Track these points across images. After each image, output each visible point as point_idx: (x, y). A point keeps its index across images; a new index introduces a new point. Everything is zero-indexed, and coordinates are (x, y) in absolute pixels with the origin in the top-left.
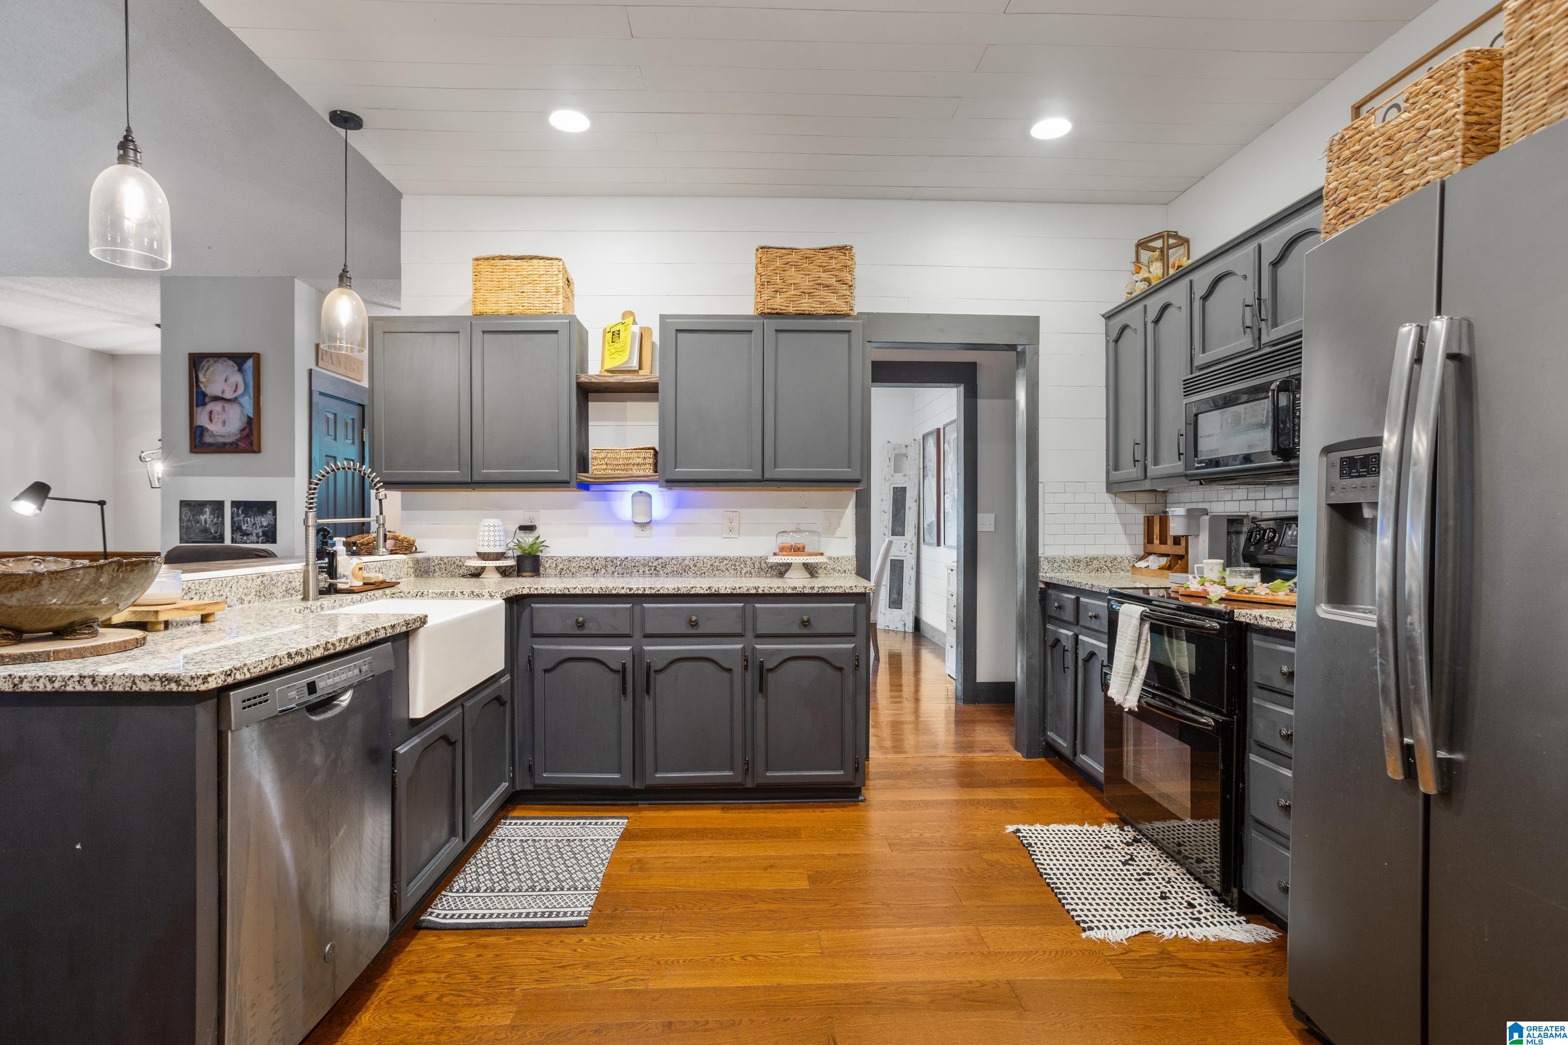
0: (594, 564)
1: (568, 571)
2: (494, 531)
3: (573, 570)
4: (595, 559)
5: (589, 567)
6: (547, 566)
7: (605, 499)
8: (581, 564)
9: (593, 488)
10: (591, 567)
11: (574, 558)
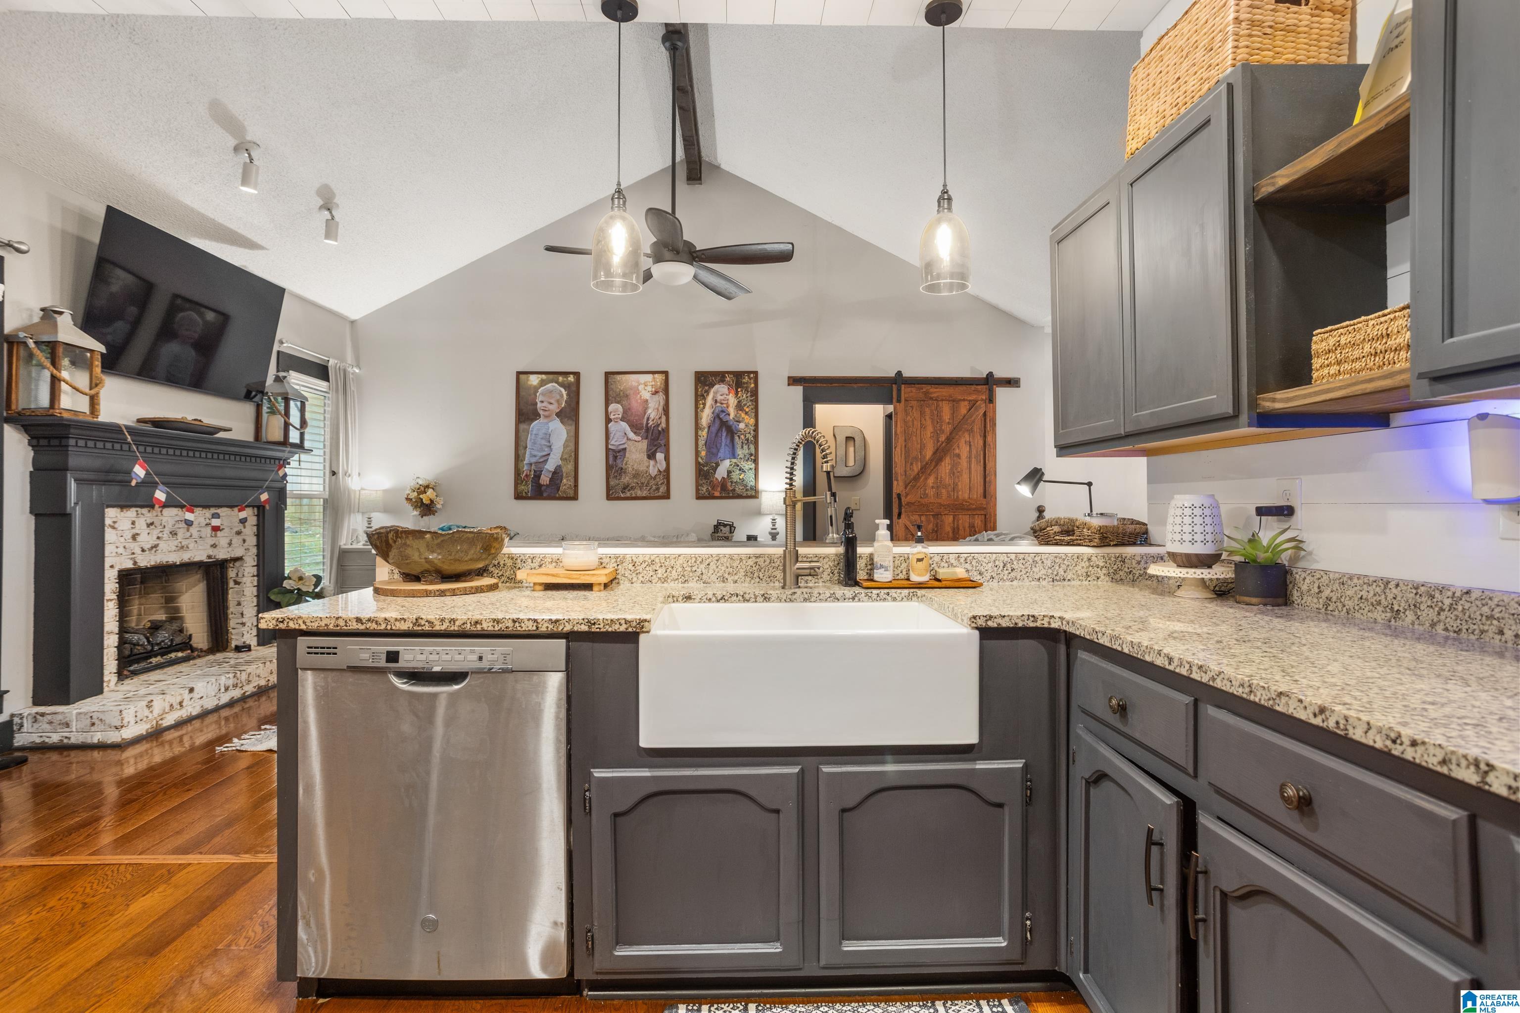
0: (1390, 596)
1: (1340, 605)
2: (1193, 516)
3: (1349, 604)
4: (1392, 585)
5: (1379, 603)
6: (1304, 588)
7: (1424, 443)
8: (1364, 593)
9: (1398, 419)
10: (1384, 603)
11: (1351, 579)
